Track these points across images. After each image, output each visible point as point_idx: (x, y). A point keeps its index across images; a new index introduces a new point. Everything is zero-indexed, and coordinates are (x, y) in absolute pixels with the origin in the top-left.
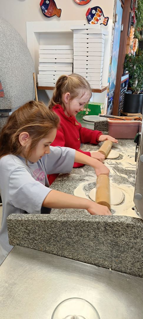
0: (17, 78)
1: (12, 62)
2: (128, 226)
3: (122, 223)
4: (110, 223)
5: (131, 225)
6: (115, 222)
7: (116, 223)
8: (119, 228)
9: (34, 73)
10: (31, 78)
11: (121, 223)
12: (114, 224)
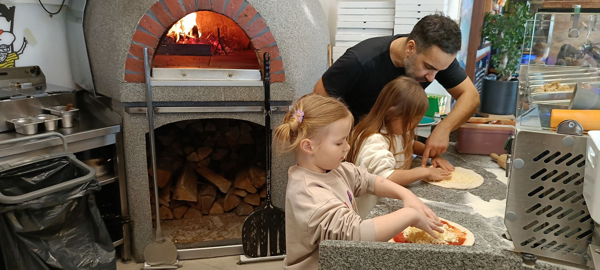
0: (305, 53)
1: (300, 29)
2: (496, 259)
3: (488, 255)
4: (470, 254)
5: (501, 258)
6: (478, 252)
7: (478, 255)
8: (483, 263)
9: (329, 45)
10: (325, 53)
11: (486, 254)
12: (475, 256)
